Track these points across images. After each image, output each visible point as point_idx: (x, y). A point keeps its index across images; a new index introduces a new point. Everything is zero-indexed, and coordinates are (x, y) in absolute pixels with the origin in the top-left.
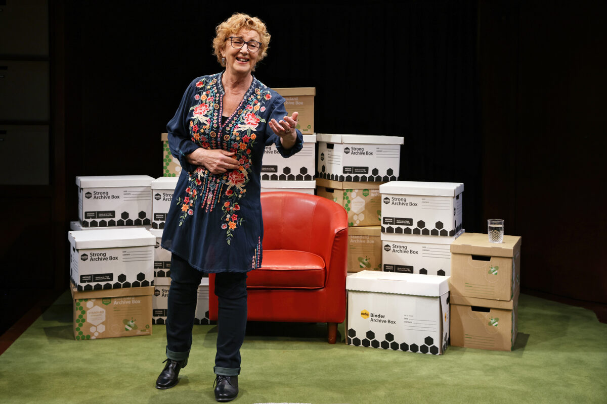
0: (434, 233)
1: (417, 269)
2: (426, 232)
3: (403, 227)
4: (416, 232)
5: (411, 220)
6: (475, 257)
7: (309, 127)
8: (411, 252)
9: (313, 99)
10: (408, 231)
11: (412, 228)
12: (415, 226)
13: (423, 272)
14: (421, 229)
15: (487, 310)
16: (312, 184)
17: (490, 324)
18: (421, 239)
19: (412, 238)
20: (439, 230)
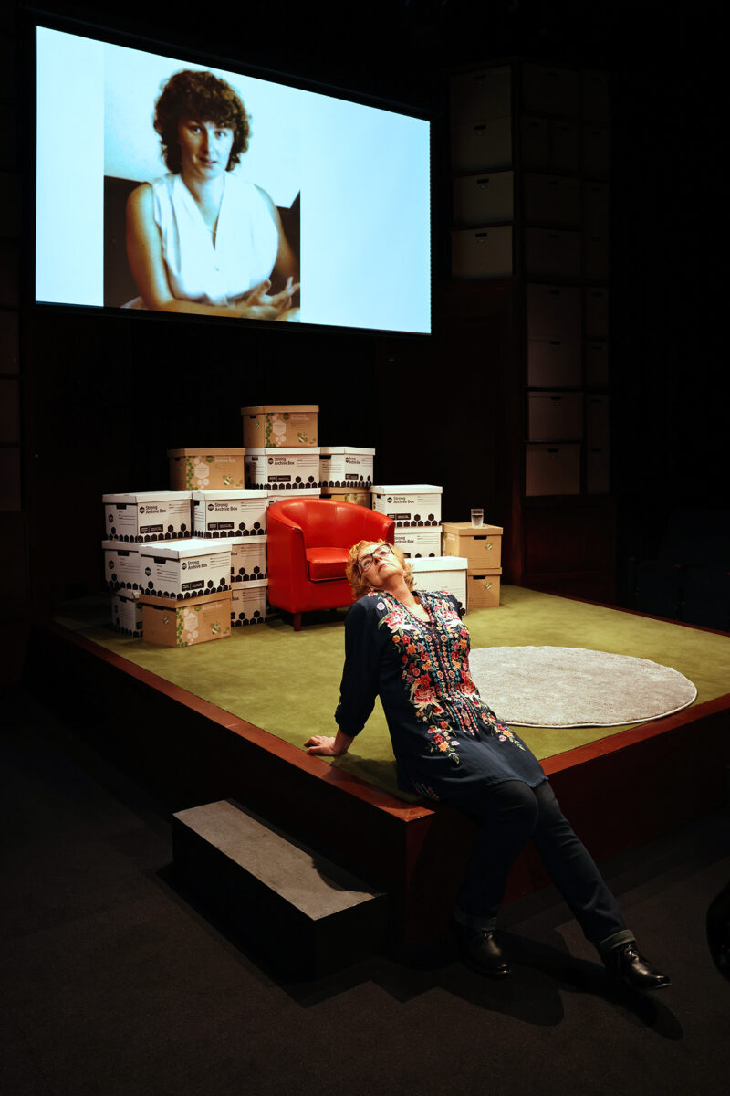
0: (427, 524)
1: (413, 555)
2: (421, 524)
3: (403, 521)
4: (414, 524)
5: (409, 515)
6: (477, 537)
7: (314, 440)
8: (409, 541)
9: (316, 415)
10: (407, 525)
11: (410, 521)
12: (412, 519)
13: (418, 556)
14: (417, 522)
15: (483, 577)
16: (318, 491)
17: (486, 588)
18: (417, 530)
19: (410, 530)
20: (431, 521)
